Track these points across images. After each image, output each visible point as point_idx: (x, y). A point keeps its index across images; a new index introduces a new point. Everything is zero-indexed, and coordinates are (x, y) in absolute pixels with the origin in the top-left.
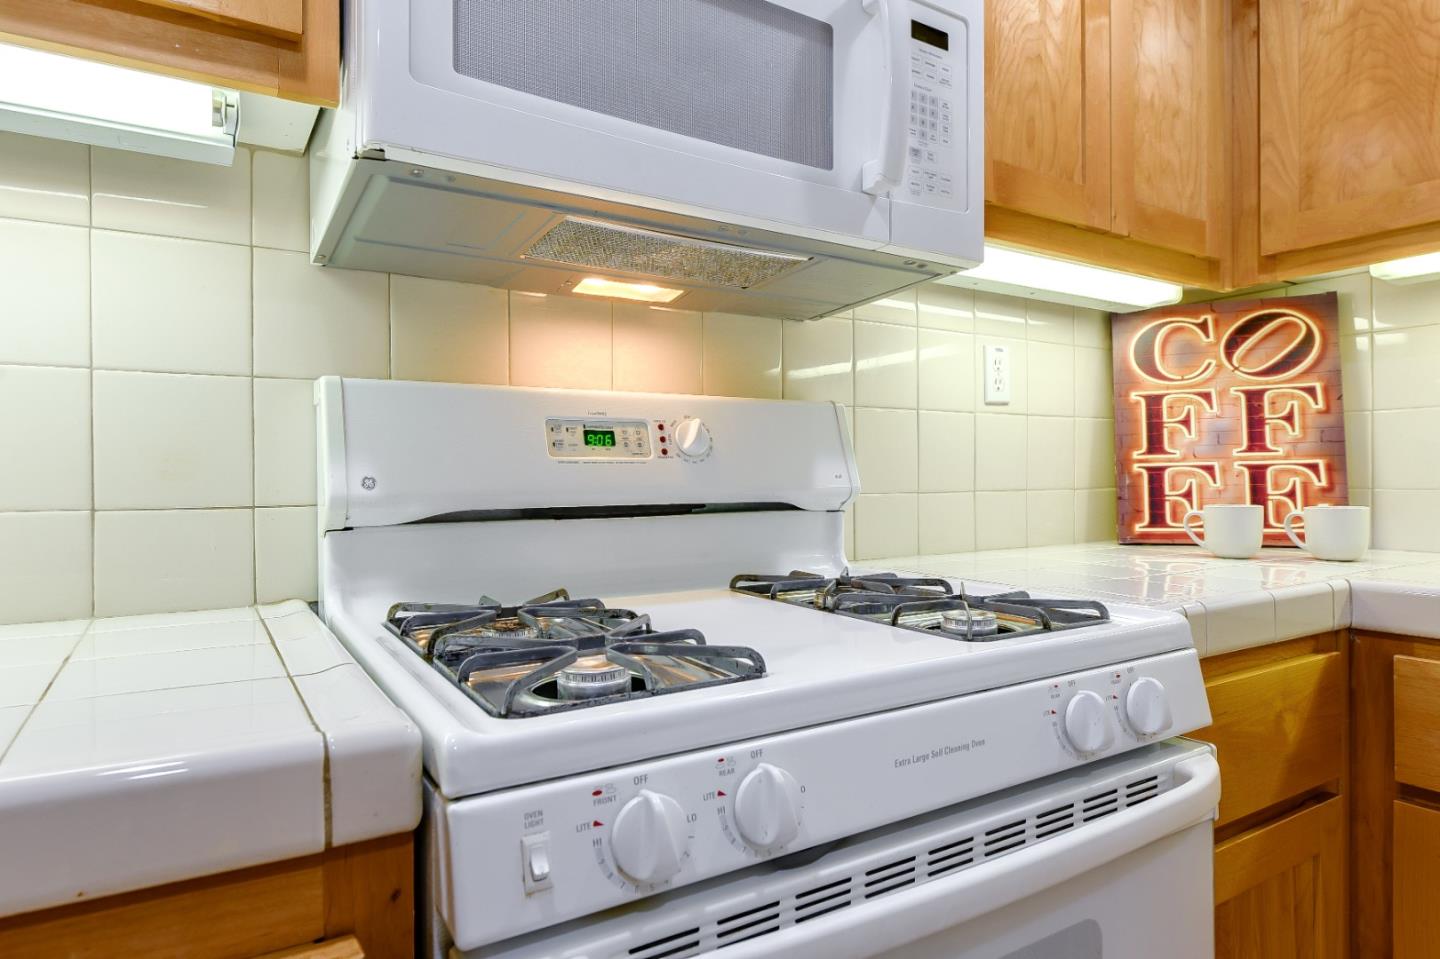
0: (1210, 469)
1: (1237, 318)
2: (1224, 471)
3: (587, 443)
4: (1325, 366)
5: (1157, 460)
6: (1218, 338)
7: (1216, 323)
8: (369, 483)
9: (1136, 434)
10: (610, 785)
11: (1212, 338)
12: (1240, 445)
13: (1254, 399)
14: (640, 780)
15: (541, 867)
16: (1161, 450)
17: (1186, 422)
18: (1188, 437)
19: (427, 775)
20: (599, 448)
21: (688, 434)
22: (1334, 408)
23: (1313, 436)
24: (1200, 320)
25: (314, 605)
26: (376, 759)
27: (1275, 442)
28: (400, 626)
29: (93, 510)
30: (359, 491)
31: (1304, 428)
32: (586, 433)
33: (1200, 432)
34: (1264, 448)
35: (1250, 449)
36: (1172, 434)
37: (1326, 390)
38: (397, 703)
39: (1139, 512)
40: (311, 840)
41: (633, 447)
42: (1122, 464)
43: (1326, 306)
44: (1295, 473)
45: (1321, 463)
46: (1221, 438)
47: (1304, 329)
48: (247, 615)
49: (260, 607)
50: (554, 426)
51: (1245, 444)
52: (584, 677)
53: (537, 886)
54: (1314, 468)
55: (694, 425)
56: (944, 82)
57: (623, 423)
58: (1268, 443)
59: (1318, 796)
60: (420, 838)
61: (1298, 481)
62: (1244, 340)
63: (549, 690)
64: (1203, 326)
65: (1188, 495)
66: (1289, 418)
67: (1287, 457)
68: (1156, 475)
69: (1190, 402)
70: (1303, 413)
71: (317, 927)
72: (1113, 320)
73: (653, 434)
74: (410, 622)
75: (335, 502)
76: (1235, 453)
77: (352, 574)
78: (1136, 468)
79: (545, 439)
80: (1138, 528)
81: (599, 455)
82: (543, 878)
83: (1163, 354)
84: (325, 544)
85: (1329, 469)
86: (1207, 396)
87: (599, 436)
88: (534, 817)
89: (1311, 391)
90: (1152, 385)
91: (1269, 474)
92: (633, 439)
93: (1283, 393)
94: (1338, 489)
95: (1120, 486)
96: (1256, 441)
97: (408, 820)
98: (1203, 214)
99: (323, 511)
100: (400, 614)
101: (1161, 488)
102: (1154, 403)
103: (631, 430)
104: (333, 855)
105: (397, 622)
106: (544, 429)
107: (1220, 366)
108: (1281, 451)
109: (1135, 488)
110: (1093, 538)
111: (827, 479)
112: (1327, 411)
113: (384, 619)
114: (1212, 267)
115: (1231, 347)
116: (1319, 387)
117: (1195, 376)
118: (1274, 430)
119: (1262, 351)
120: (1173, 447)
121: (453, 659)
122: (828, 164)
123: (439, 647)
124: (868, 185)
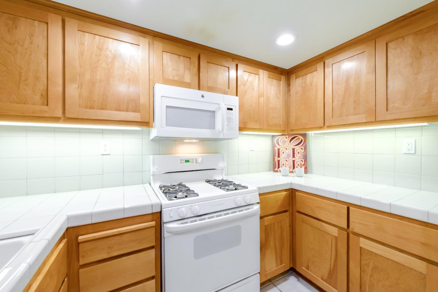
0: (287, 161)
1: (292, 137)
2: (289, 161)
3: (186, 162)
4: (304, 145)
5: (279, 159)
6: (289, 140)
7: (288, 137)
8: (157, 169)
9: (276, 155)
10: (179, 208)
11: (288, 140)
12: (291, 157)
13: (294, 149)
14: (182, 207)
15: (171, 215)
16: (280, 157)
17: (283, 153)
18: (283, 155)
19: (161, 206)
20: (187, 163)
21: (200, 160)
22: (305, 152)
23: (302, 156)
24: (286, 137)
25: (150, 184)
26: (156, 205)
27: (296, 157)
28: (161, 188)
29: (124, 173)
30: (155, 170)
31: (301, 154)
32: (186, 161)
33: (285, 155)
34: (295, 158)
35: (293, 157)
36: (281, 155)
37: (304, 149)
38: (159, 199)
39: (276, 167)
40: (151, 212)
41: (192, 162)
42: (274, 159)
43: (304, 135)
44: (299, 162)
45: (303, 160)
46: (288, 156)
47: (301, 139)
48: (142, 185)
49: (144, 184)
50: (181, 160)
51: (292, 157)
52: (179, 196)
53: (171, 217)
54: (302, 161)
55: (201, 159)
56: (232, 115)
57: (191, 159)
58: (295, 157)
59: (285, 211)
60: (161, 212)
61: (300, 163)
62: (292, 140)
63: (176, 197)
64: (286, 138)
65: (283, 164)
66: (299, 153)
67: (298, 159)
68: (279, 161)
69: (284, 150)
70: (301, 152)
71: (151, 220)
72: (273, 136)
73: (195, 160)
74: (161, 187)
75: (153, 172)
76: (291, 158)
77: (155, 180)
78: (276, 160)
79: (180, 161)
80: (276, 169)
81: (187, 164)
82: (172, 216)
83: (280, 142)
84: (151, 177)
85: (304, 161)
86: (286, 149)
87: (187, 161)
88: (171, 210)
89: (302, 149)
90: (278, 147)
91: (295, 162)
92: (192, 161)
93: (298, 148)
94: (305, 164)
95: (273, 163)
96: (294, 156)
97: (159, 211)
98: (281, 123)
99: (151, 172)
100: (160, 186)
101: (279, 163)
102: (279, 149)
103: (192, 160)
104: (153, 214)
105: (160, 187)
106: (180, 160)
107: (289, 144)
108: (297, 158)
109: (276, 163)
110: (270, 170)
111: (221, 165)
112: (304, 152)
113: (159, 186)
114: (284, 131)
115: (291, 141)
116: (303, 148)
117: (285, 146)
118: (296, 155)
119: (295, 142)
120: (281, 157)
121: (166, 193)
122: (214, 128)
123: (164, 192)
124: (220, 131)
